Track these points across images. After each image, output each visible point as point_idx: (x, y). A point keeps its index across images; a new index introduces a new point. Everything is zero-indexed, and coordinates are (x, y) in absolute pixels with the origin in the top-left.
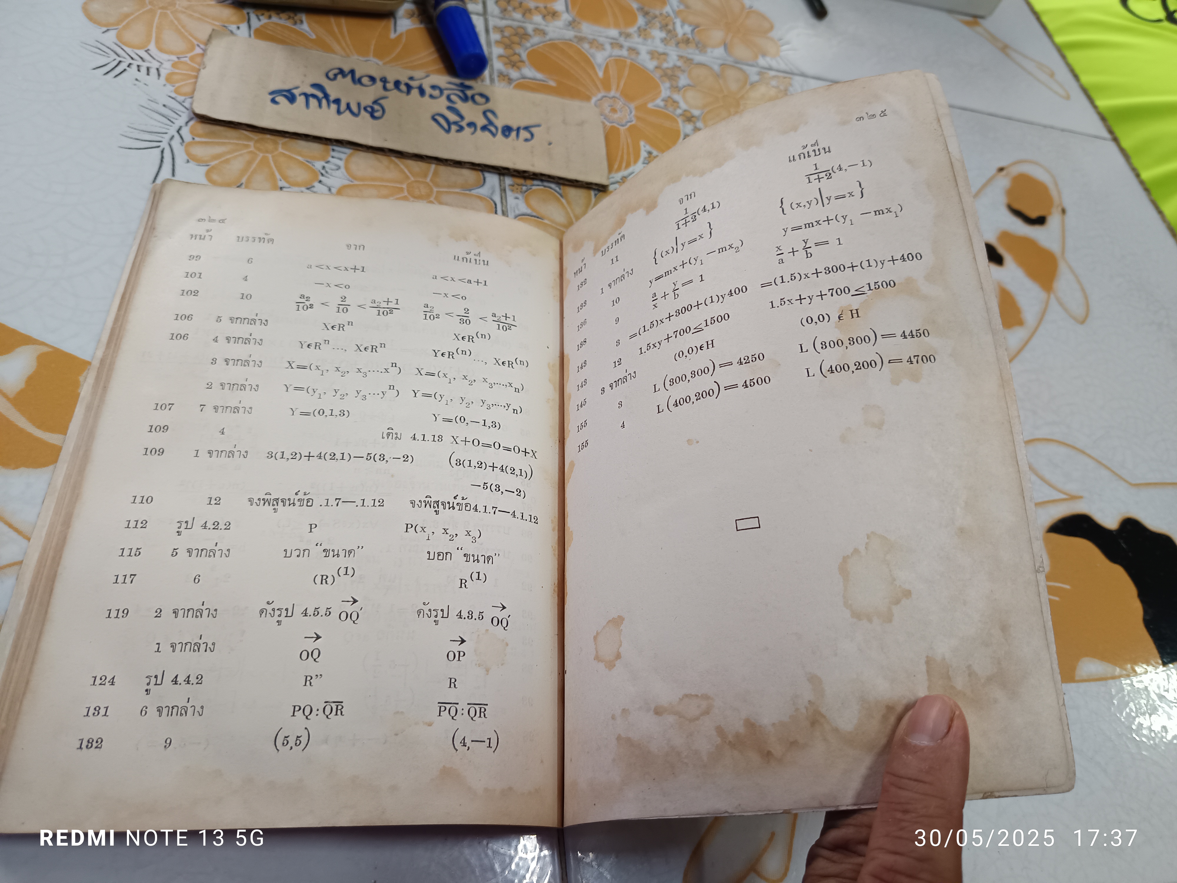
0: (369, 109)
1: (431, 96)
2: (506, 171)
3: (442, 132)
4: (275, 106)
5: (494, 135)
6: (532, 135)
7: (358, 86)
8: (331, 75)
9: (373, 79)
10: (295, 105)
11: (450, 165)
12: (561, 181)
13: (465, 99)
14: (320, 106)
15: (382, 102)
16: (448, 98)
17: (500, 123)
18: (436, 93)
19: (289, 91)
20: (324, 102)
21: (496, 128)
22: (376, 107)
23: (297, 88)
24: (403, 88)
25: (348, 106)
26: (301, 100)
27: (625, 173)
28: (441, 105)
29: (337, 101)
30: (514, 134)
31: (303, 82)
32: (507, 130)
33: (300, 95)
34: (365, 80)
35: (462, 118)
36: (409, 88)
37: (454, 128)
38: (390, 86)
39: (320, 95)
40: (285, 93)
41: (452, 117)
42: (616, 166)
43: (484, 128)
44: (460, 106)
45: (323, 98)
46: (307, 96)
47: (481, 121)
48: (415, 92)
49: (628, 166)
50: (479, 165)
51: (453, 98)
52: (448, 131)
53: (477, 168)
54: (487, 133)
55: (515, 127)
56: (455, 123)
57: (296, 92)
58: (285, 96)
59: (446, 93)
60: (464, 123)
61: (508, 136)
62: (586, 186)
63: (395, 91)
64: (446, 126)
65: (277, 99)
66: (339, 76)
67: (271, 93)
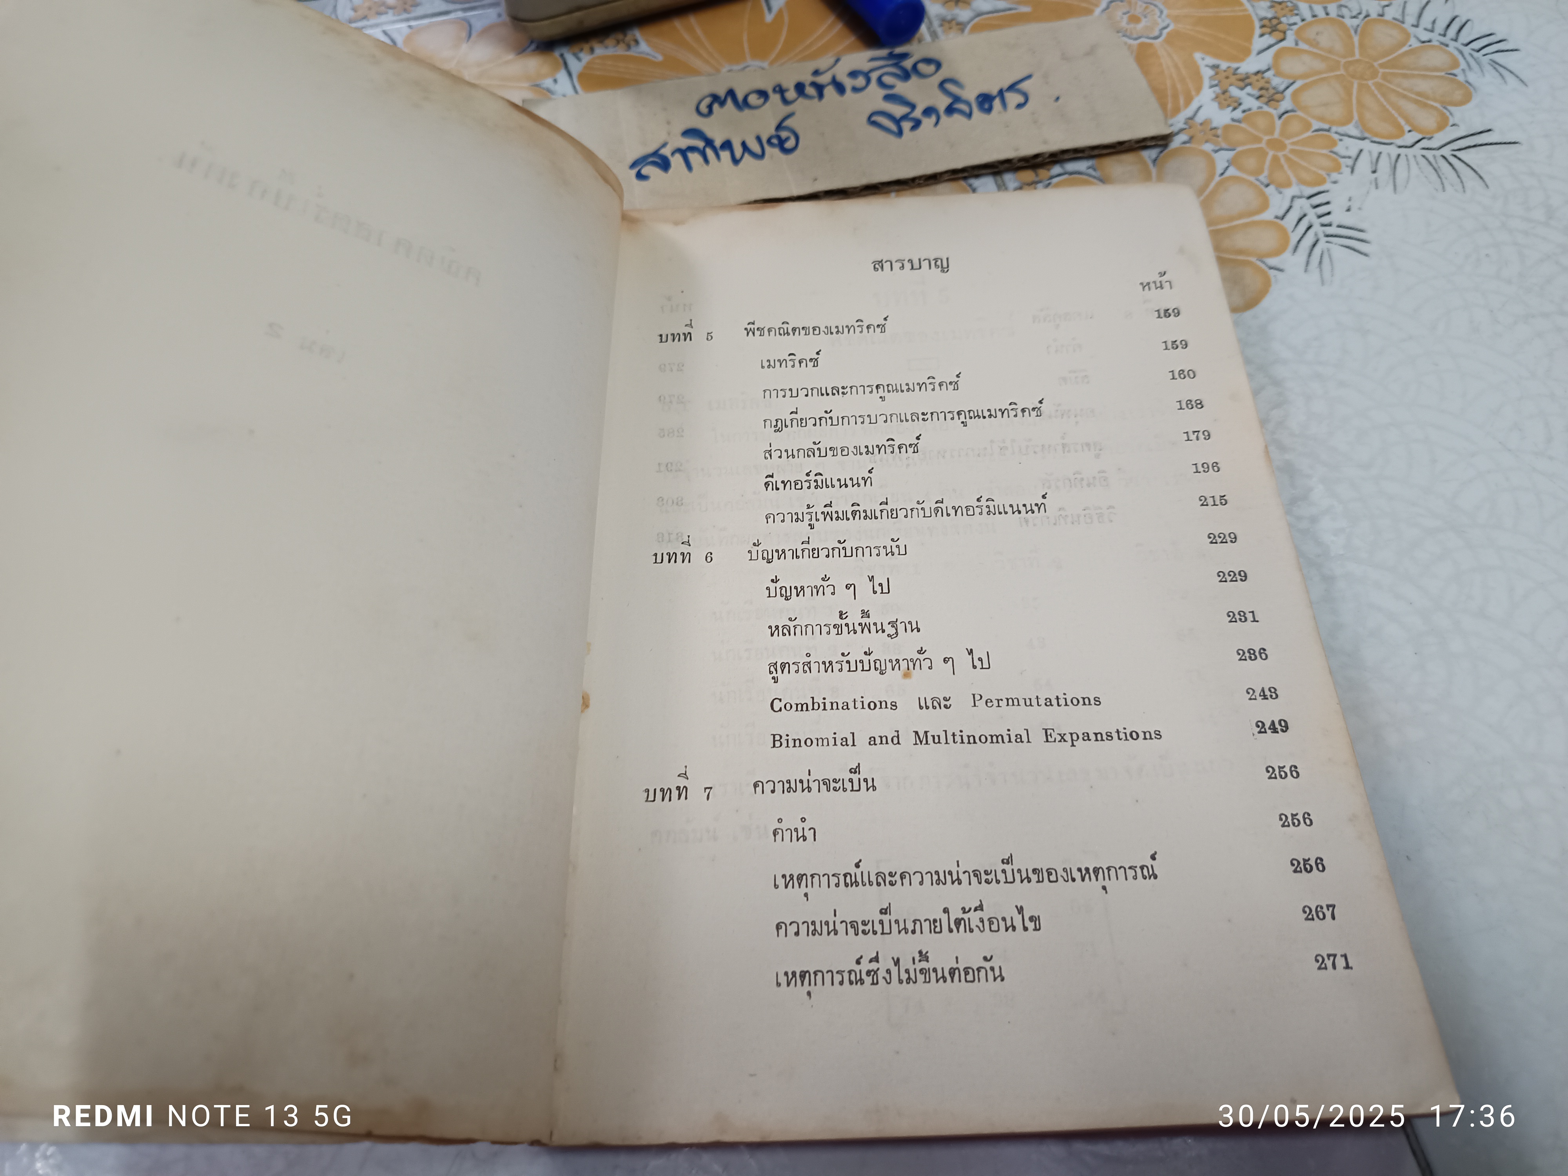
0: (775, 141)
1: (855, 90)
2: (1007, 165)
3: (892, 139)
4: (644, 183)
5: (969, 115)
6: (1025, 95)
7: (747, 112)
8: (704, 108)
9: (762, 94)
10: (671, 171)
12: (1096, 152)
13: (906, 76)
14: (706, 160)
15: (787, 123)
16: (881, 84)
17: (970, 93)
18: (860, 82)
19: (655, 153)
20: (709, 152)
21: (967, 103)
22: (784, 134)
23: (664, 145)
24: (811, 91)
25: (744, 145)
26: (677, 161)
27: (1188, 112)
28: (874, 99)
29: (727, 145)
30: (997, 103)
31: (669, 134)
32: (985, 101)
33: (673, 154)
34: (753, 99)
35: (913, 107)
36: (819, 88)
37: (906, 125)
38: (791, 95)
39: (700, 144)
40: (651, 159)
41: (899, 110)
42: (1170, 106)
43: (950, 110)
44: (902, 88)
45: (704, 148)
46: (683, 152)
47: (942, 102)
48: (830, 92)
49: (1189, 100)
50: (964, 170)
51: (887, 80)
52: (900, 133)
53: (960, 175)
54: (956, 117)
55: (995, 92)
56: (905, 117)
57: (666, 152)
58: (654, 163)
59: (874, 76)
60: (917, 113)
61: (989, 110)
62: (1138, 145)
63: (801, 100)
64: (894, 127)
65: (644, 171)
66: (716, 106)
67: (633, 165)
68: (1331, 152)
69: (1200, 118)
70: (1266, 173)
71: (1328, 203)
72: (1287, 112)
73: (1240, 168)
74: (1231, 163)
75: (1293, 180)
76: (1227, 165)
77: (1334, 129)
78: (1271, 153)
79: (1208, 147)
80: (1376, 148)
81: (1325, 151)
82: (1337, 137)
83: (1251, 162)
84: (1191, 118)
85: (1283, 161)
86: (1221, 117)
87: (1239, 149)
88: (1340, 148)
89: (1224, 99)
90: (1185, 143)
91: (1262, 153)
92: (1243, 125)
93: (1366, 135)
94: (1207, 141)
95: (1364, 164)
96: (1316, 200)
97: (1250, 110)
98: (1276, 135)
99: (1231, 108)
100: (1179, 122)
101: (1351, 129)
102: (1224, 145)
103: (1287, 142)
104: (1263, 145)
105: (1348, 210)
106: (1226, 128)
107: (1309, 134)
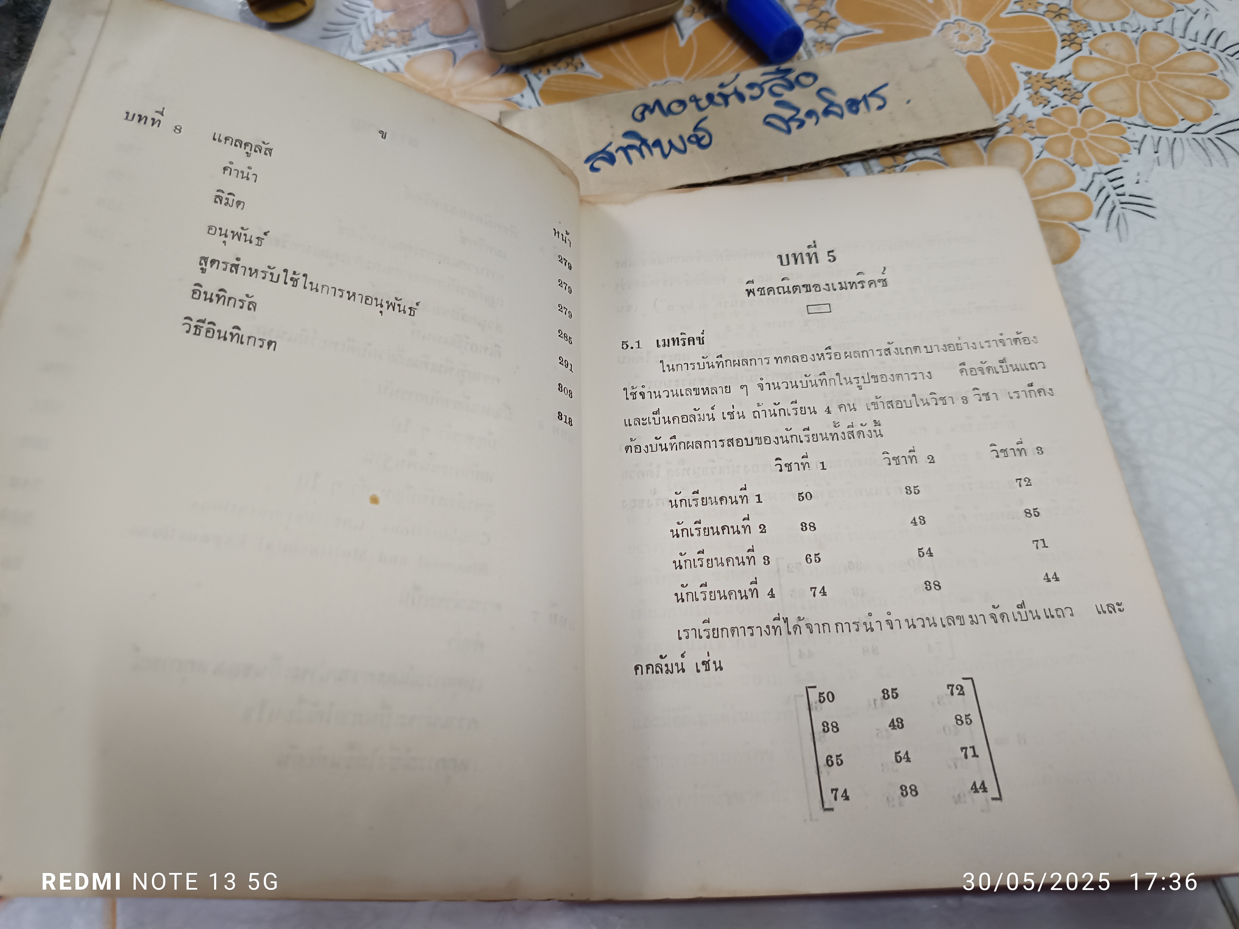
0: (693, 139)
1: (753, 98)
2: (869, 155)
3: (782, 135)
4: (596, 174)
5: (841, 116)
6: (884, 99)
7: (671, 117)
8: (638, 115)
9: (682, 103)
10: (616, 164)
11: (806, 171)
12: (940, 142)
13: (791, 86)
14: (642, 155)
15: (703, 125)
16: (772, 93)
17: (841, 99)
18: (756, 91)
19: (603, 151)
20: (644, 148)
21: (839, 106)
22: (700, 134)
23: (610, 144)
24: (718, 100)
25: (670, 142)
26: (620, 156)
27: (1009, 109)
28: (767, 104)
29: (658, 143)
30: (862, 106)
31: (613, 135)
32: (853, 104)
33: (617, 151)
34: (675, 107)
35: (798, 110)
36: (725, 97)
37: (794, 125)
38: (704, 103)
39: (637, 143)
40: (600, 156)
41: (787, 113)
42: (994, 105)
43: (826, 112)
44: (788, 96)
45: (641, 145)
46: (625, 150)
47: (820, 106)
48: (733, 99)
49: (1009, 100)
50: (837, 158)
51: (777, 90)
52: (789, 131)
53: (835, 162)
54: (831, 117)
55: (860, 97)
56: (792, 118)
57: (612, 149)
58: (603, 158)
59: (767, 87)
60: (801, 115)
61: (856, 112)
62: (972, 136)
63: (711, 107)
64: (784, 126)
65: (596, 165)
66: (647, 113)
67: (587, 161)
68: (1122, 137)
69: (1018, 113)
70: (1072, 155)
71: (1121, 177)
72: (1086, 107)
73: (1052, 152)
74: (1044, 148)
75: (1093, 160)
76: (1041, 149)
77: (1123, 119)
78: (1075, 140)
79: (1026, 136)
80: (1157, 134)
81: (1117, 137)
82: (1126, 125)
83: (1060, 147)
84: (1011, 114)
85: (1084, 145)
86: (1035, 113)
87: (1050, 137)
88: (1128, 135)
89: (1036, 99)
90: (1007, 133)
91: (1067, 140)
92: (1052, 118)
93: (1149, 124)
94: (1025, 132)
95: (1148, 147)
96: (1112, 176)
97: (1057, 106)
98: (1079, 125)
99: (1042, 105)
100: (1002, 117)
101: (1136, 119)
102: (1038, 135)
103: (1087, 130)
104: (1068, 133)
105: (1137, 183)
106: (1039, 120)
107: (1104, 124)
